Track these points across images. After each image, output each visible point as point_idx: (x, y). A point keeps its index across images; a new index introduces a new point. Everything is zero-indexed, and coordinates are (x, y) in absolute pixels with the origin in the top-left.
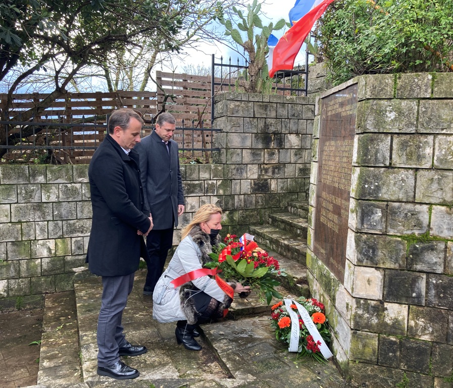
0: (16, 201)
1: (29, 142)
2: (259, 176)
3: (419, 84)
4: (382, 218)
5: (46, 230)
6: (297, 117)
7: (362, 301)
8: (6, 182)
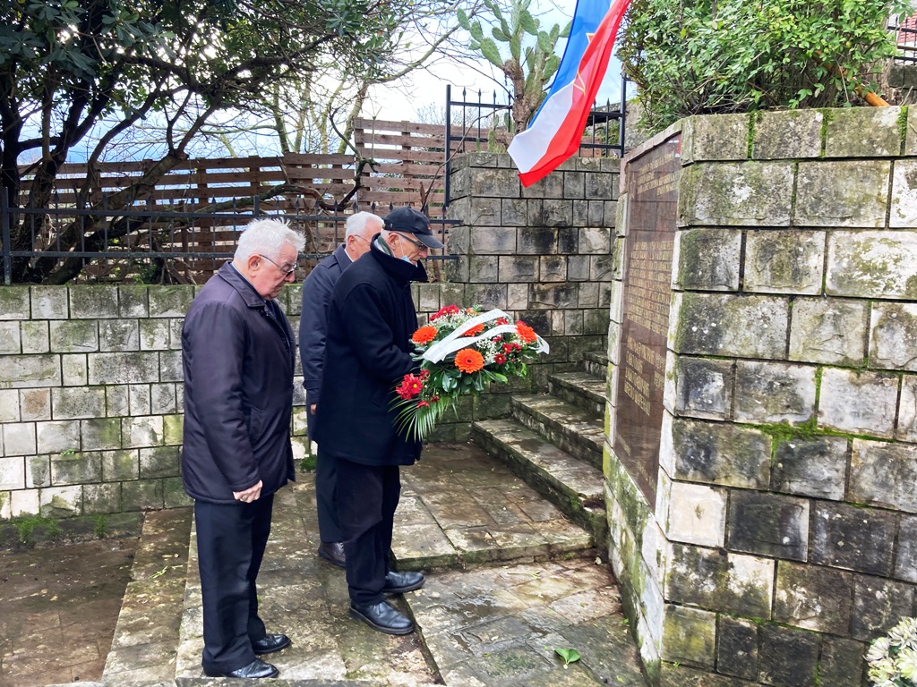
0: (97, 348)
1: (123, 245)
2: (530, 304)
3: (797, 131)
4: (723, 391)
5: (148, 400)
6: (601, 196)
7: (685, 549)
8: (80, 315)
